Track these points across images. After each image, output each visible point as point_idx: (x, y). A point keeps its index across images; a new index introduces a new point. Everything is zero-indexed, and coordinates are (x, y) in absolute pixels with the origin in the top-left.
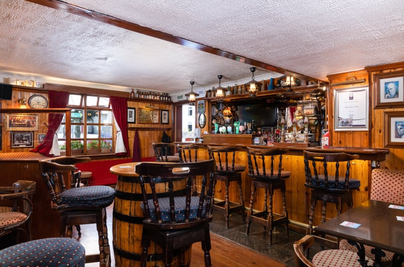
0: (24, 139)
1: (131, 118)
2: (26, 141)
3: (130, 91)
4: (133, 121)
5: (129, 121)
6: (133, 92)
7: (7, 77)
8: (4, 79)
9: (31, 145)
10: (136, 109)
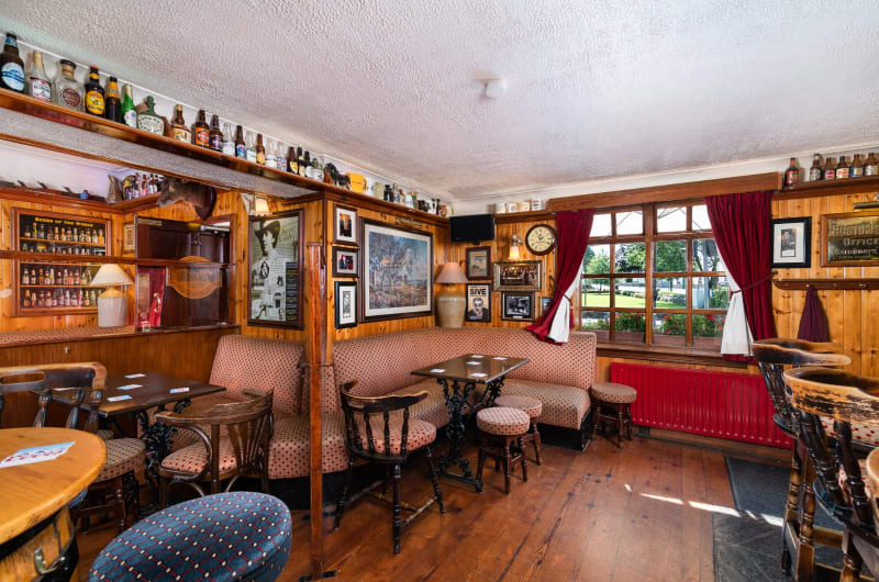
0: (520, 305)
1: (789, 252)
2: (523, 308)
3: (782, 168)
4: (800, 258)
5: (777, 259)
6: (794, 169)
7: (492, 202)
8: (490, 206)
9: (529, 317)
10: (815, 220)
